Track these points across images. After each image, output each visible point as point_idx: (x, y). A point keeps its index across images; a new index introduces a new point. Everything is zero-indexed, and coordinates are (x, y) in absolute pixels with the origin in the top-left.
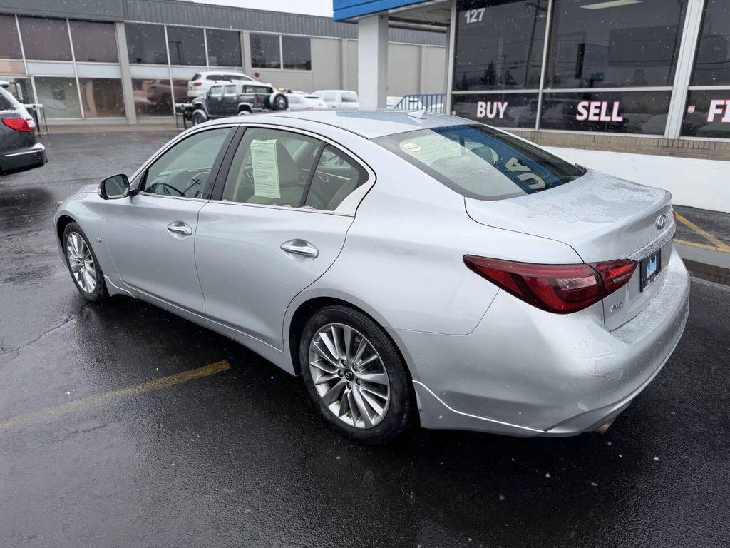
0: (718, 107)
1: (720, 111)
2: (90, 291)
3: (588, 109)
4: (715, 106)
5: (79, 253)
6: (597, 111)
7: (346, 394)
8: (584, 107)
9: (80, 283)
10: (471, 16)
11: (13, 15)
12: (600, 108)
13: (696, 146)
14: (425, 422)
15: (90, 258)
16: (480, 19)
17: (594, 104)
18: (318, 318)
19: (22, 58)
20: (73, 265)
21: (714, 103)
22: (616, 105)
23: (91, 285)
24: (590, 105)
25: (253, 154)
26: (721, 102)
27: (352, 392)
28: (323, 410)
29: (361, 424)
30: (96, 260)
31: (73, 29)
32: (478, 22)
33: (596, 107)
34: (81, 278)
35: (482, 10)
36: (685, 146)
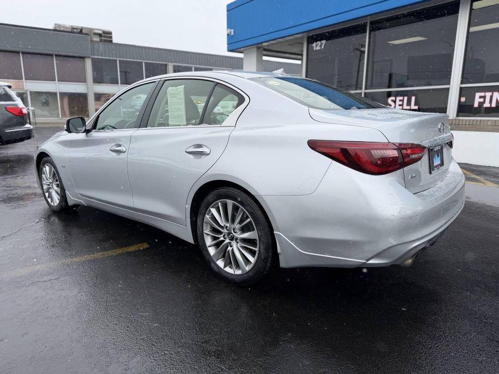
0: (480, 97)
1: (482, 100)
2: (56, 204)
3: (395, 102)
4: (478, 97)
5: (50, 178)
6: (401, 103)
7: (229, 251)
8: (392, 101)
9: (49, 200)
10: (317, 46)
11: (19, 52)
12: (403, 101)
13: (467, 123)
14: (283, 264)
15: (57, 181)
16: (323, 47)
17: (399, 98)
18: (210, 197)
19: (22, 79)
20: (45, 187)
21: (478, 95)
22: (413, 98)
23: (56, 200)
24: (396, 99)
25: (169, 96)
26: (482, 94)
27: (233, 249)
28: (212, 265)
29: (239, 272)
30: (61, 181)
31: (58, 62)
32: (321, 49)
33: (400, 101)
34: (50, 196)
35: (324, 42)
36: (461, 123)
